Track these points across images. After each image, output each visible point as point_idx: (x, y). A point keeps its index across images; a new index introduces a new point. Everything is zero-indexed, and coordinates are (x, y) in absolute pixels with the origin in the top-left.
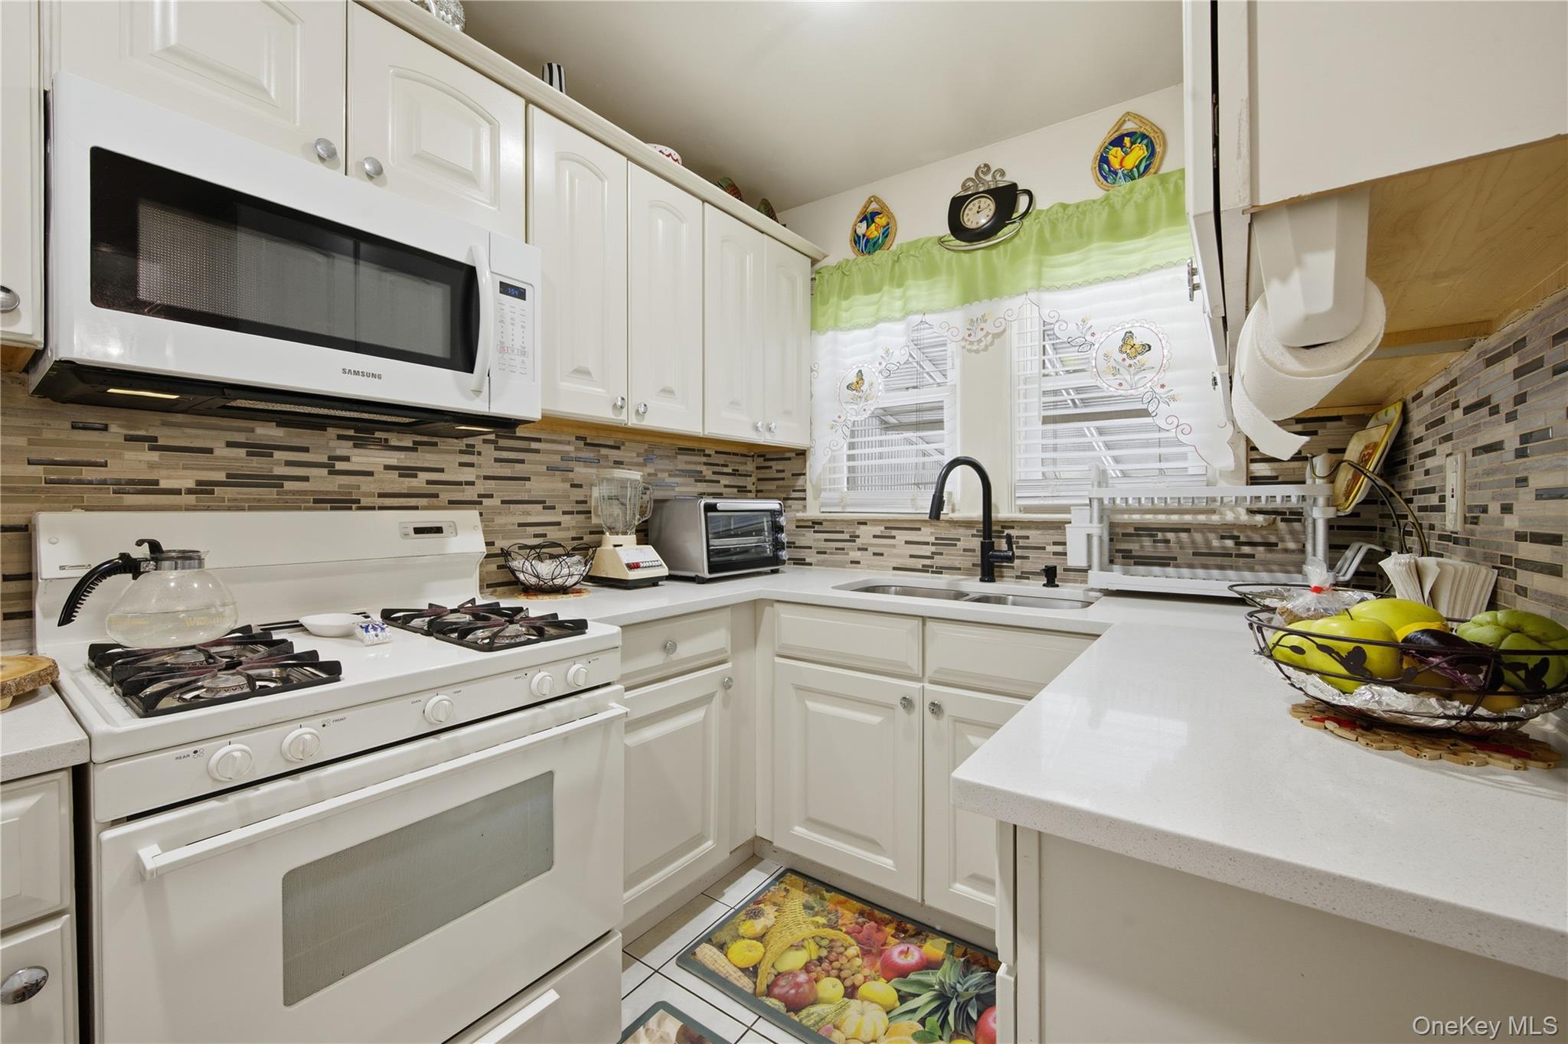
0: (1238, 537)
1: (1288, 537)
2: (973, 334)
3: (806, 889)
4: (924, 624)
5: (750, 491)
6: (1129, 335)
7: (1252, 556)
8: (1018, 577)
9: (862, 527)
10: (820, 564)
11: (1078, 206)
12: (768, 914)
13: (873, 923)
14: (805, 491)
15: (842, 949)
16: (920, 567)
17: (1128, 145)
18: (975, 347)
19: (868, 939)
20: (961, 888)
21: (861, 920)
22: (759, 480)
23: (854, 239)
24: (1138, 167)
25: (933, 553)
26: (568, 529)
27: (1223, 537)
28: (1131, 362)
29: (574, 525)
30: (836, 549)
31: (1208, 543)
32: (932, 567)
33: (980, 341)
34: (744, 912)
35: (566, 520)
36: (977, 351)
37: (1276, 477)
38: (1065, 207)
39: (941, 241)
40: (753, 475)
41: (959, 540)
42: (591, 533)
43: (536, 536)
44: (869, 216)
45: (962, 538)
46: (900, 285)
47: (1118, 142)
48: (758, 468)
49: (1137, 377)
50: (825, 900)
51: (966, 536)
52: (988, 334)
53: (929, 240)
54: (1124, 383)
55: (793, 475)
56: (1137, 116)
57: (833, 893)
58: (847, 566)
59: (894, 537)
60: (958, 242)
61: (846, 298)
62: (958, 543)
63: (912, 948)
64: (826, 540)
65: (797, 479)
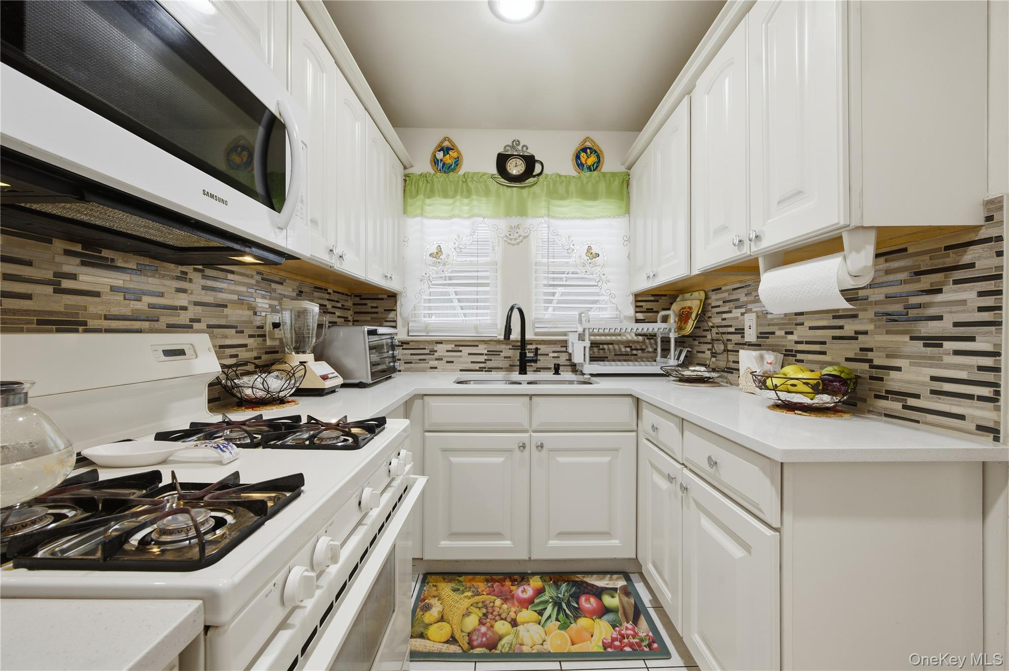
0: (632, 347)
1: (649, 346)
2: (512, 234)
3: (446, 580)
4: (531, 399)
5: (350, 321)
6: (590, 248)
7: (636, 355)
8: (534, 371)
9: (439, 346)
10: (406, 370)
11: (566, 177)
12: (435, 604)
13: (497, 584)
14: (395, 321)
15: (492, 604)
16: (478, 369)
17: (589, 153)
18: (513, 242)
19: (501, 593)
20: (553, 543)
21: (489, 584)
22: (355, 313)
23: (434, 160)
24: (593, 165)
25: (485, 360)
26: (252, 350)
27: (626, 347)
28: (591, 261)
29: (256, 347)
30: (420, 360)
31: (620, 349)
32: (485, 368)
33: (516, 239)
34: (418, 610)
35: (251, 342)
36: (513, 245)
37: (645, 320)
38: (560, 176)
39: (493, 177)
40: (352, 309)
41: (502, 352)
42: (267, 353)
43: (232, 356)
44: (445, 149)
45: (503, 351)
46: (467, 197)
47: (584, 150)
48: (354, 304)
49: (593, 269)
50: (462, 582)
51: (505, 349)
52: (520, 236)
53: (485, 174)
54: (588, 272)
55: (385, 310)
56: (592, 140)
57: (463, 576)
58: (428, 370)
59: (461, 351)
60: (503, 180)
61: (429, 197)
62: (501, 353)
63: (526, 587)
64: (411, 354)
65: (389, 313)
